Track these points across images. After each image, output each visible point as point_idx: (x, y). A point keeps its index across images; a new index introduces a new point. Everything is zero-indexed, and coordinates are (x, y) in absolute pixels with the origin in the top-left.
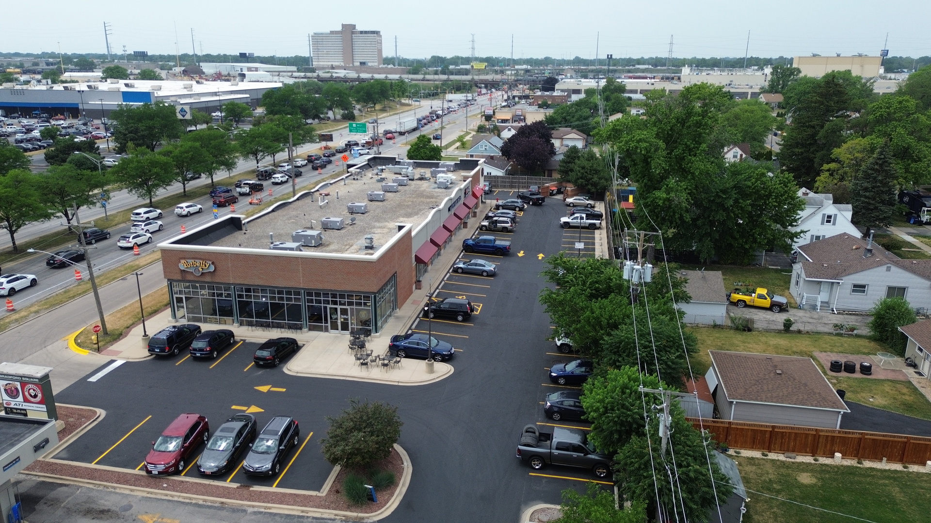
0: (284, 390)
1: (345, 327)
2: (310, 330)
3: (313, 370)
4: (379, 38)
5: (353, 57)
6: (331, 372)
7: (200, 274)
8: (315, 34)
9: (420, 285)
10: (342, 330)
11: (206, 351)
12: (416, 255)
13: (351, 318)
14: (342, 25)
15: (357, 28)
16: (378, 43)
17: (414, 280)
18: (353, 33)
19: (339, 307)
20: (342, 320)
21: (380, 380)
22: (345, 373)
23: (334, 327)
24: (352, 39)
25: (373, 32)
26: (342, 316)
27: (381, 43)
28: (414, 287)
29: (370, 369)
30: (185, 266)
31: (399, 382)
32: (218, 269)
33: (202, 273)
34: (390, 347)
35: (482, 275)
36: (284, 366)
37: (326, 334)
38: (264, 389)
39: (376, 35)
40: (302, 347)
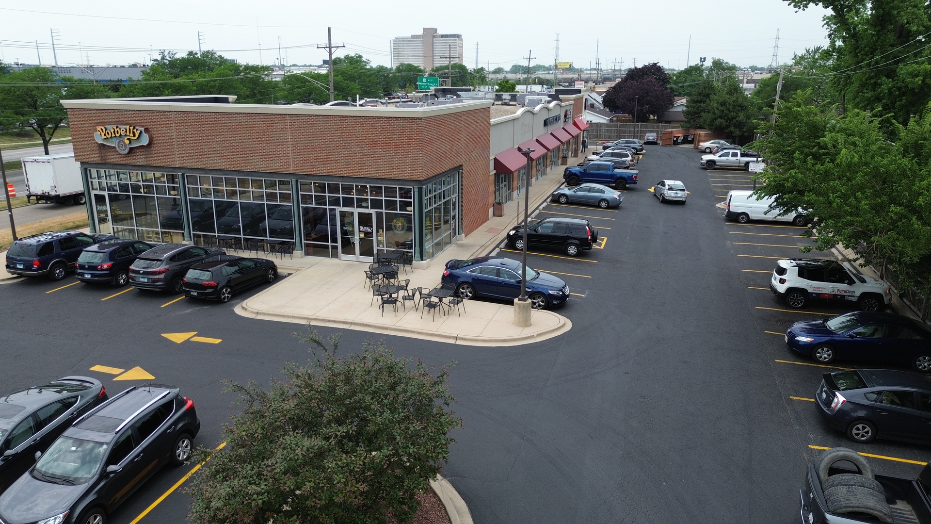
0: (218, 341)
1: (366, 250)
2: (307, 254)
3: (289, 311)
4: (460, 42)
5: (433, 61)
6: (324, 314)
7: (127, 151)
8: (397, 38)
9: (501, 210)
10: (362, 254)
11: (102, 270)
12: (495, 159)
13: (378, 231)
14: (424, 28)
15: (438, 32)
16: (459, 47)
17: (491, 200)
18: (434, 37)
19: (356, 211)
20: (362, 235)
21: (419, 333)
22: (349, 318)
23: (348, 247)
24: (433, 43)
25: (455, 36)
26: (362, 229)
27: (462, 47)
28: (491, 210)
29: (400, 313)
30: (104, 137)
31: (456, 338)
32: (155, 141)
33: (131, 149)
34: (444, 277)
35: (599, 206)
36: (238, 303)
37: (335, 260)
38: (178, 338)
39: (457, 38)
40: (286, 277)
